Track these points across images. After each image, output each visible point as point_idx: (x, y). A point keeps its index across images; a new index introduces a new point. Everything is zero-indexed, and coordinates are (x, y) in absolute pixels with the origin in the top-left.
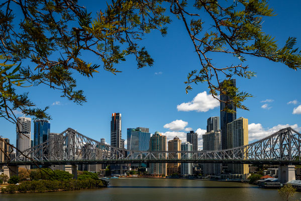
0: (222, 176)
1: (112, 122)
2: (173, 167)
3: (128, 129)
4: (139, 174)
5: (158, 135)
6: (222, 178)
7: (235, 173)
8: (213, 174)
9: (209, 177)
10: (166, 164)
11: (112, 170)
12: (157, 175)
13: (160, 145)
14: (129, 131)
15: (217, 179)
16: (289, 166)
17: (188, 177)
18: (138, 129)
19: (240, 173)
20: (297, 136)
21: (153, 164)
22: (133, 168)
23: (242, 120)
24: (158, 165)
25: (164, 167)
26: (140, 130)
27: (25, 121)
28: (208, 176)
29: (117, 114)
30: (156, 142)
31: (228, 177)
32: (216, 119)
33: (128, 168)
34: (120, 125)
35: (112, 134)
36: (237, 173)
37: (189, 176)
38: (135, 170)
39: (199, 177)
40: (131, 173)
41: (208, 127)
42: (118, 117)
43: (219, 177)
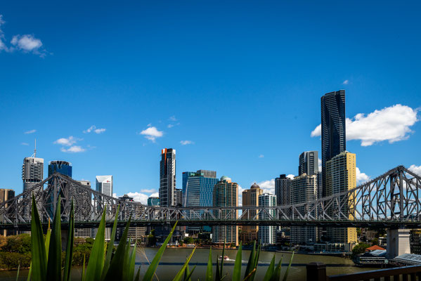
0: (316, 247)
1: (161, 162)
2: (249, 231)
3: (183, 173)
4: (197, 242)
5: (225, 181)
6: (316, 249)
7: (336, 242)
8: (304, 244)
9: (297, 248)
10: (237, 227)
11: (158, 237)
12: (223, 244)
13: (228, 197)
14: (186, 176)
15: (307, 251)
16: (399, 230)
17: (269, 248)
18: (198, 174)
19: (342, 242)
20: (415, 180)
21: (218, 227)
22: (191, 233)
23: (346, 156)
24: (225, 228)
25: (235, 232)
26: (202, 174)
27: (35, 163)
28: (296, 246)
29: (169, 151)
30: (222, 192)
31: (324, 247)
32: (311, 155)
33: (181, 233)
34: (173, 167)
35: (161, 182)
36: (338, 242)
37: (270, 245)
38: (194, 236)
39: (284, 248)
40: (187, 241)
41: (300, 167)
42: (171, 154)
43: (312, 247)
